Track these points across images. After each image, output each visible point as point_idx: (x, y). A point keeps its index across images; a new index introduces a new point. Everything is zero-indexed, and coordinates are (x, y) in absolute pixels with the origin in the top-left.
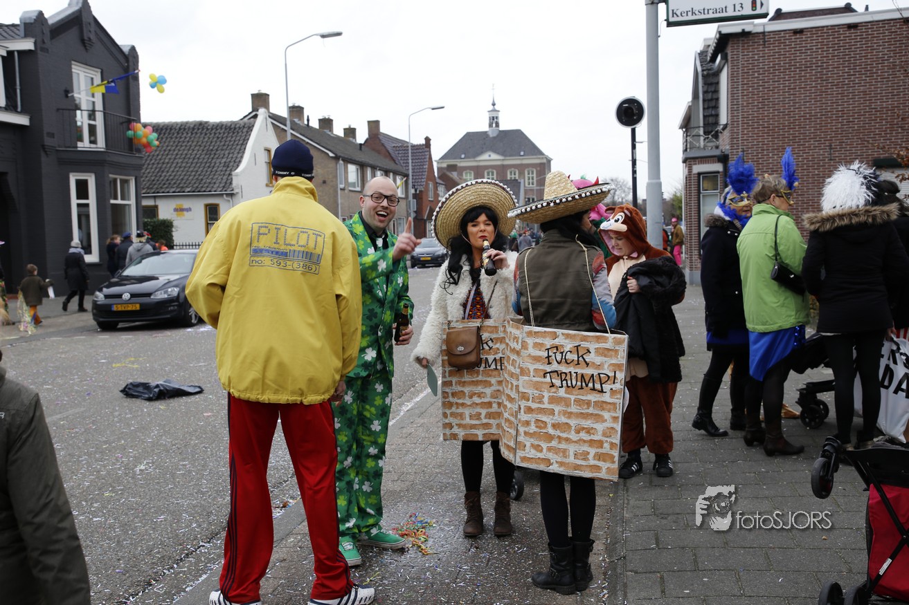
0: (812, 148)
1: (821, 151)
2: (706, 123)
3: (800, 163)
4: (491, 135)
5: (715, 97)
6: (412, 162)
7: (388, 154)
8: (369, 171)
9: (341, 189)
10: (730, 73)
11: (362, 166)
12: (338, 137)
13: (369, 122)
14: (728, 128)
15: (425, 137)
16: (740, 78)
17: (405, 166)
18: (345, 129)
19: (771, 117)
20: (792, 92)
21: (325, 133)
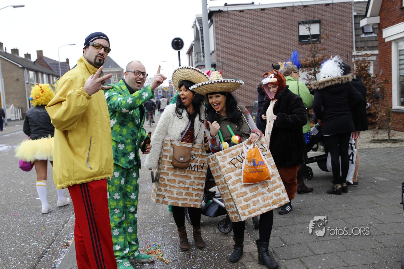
0: (250, 61)
1: (254, 62)
3: (245, 67)
6: (61, 70)
7: (48, 66)
8: (40, 75)
9: (27, 83)
10: (215, 29)
11: (36, 72)
12: (22, 58)
13: (37, 51)
14: (215, 52)
15: (66, 58)
16: (219, 30)
17: (57, 72)
18: (25, 54)
19: (233, 48)
20: (240, 37)
21: (15, 56)
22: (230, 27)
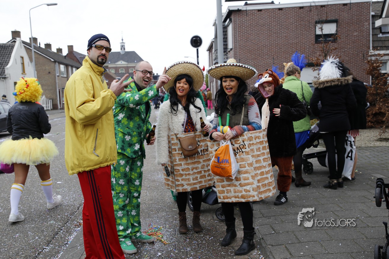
0: (266, 59)
1: (270, 60)
3: (262, 65)
4: (122, 53)
5: (226, 37)
7: (77, 61)
8: (70, 68)
9: (58, 76)
10: (233, 27)
11: (67, 66)
12: (54, 53)
13: (68, 46)
14: (233, 50)
16: (237, 29)
18: (57, 49)
19: (250, 46)
20: (258, 35)
21: (48, 50)
22: (248, 25)
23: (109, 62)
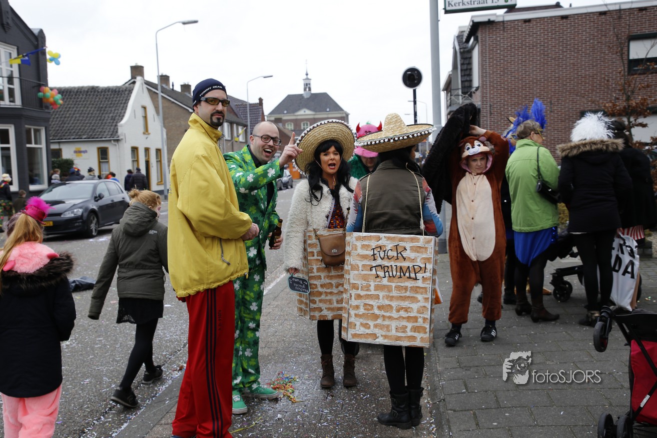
2: (463, 86)
4: (306, 96)
5: (469, 67)
6: (250, 116)
7: (232, 110)
10: (480, 51)
14: (480, 90)
15: (259, 98)
16: (488, 53)
17: (245, 119)
19: (509, 82)
20: (524, 64)
21: (186, 95)
22: (505, 47)
23: (285, 112)
